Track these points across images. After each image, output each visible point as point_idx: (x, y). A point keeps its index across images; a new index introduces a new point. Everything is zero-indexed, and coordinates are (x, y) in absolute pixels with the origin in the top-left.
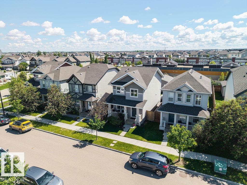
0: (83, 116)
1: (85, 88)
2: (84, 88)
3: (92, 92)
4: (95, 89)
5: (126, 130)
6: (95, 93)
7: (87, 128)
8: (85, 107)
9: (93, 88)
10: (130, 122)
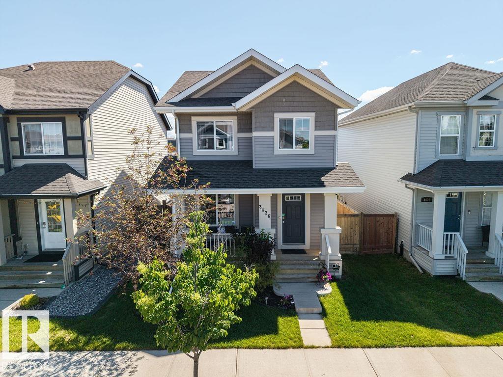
0: (14, 287)
1: (20, 139)
2: (13, 139)
3: (66, 156)
4: (82, 138)
5: (310, 310)
6: (84, 156)
7: (68, 351)
8: (23, 242)
9: (68, 130)
10: (297, 267)
